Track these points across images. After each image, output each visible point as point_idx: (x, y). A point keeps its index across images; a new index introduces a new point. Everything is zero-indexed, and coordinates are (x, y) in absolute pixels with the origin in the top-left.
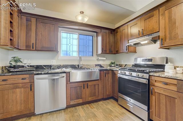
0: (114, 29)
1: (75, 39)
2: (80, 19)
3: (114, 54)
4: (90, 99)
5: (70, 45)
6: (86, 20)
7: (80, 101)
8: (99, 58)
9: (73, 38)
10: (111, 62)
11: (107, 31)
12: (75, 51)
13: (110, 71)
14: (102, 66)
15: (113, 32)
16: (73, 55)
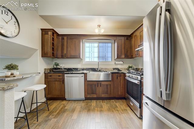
0: (129, 35)
1: (96, 47)
2: (97, 32)
3: (130, 58)
4: (103, 96)
5: (92, 52)
6: (102, 32)
7: (95, 96)
8: (116, 63)
9: (94, 47)
10: (129, 66)
11: (123, 38)
12: (96, 57)
13: (122, 74)
14: (120, 69)
15: (129, 38)
16: (95, 61)
